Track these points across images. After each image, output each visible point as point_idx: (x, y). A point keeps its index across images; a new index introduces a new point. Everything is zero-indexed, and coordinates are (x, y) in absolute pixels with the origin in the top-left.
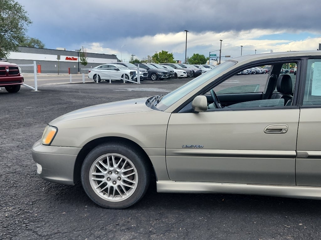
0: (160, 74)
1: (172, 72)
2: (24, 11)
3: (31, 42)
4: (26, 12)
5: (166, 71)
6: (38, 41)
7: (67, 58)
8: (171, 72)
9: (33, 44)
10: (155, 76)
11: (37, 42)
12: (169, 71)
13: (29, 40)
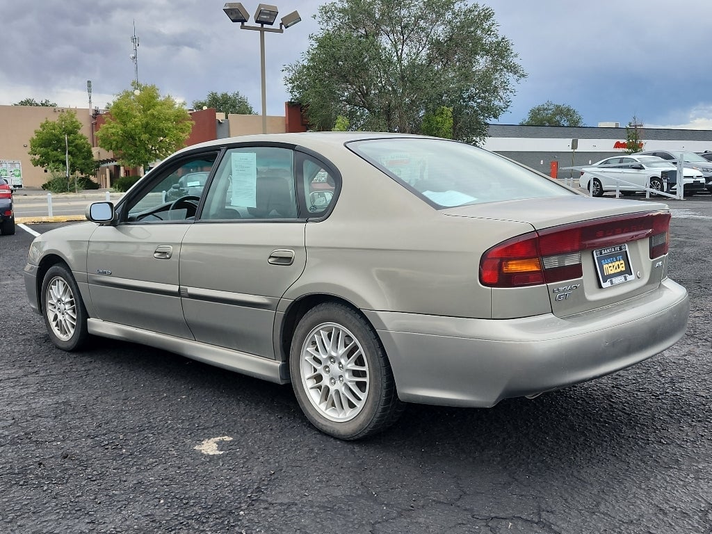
2: (513, 54)
3: (555, 115)
4: (516, 56)
6: (569, 110)
7: (618, 143)
9: (558, 118)
11: (566, 112)
13: (550, 110)
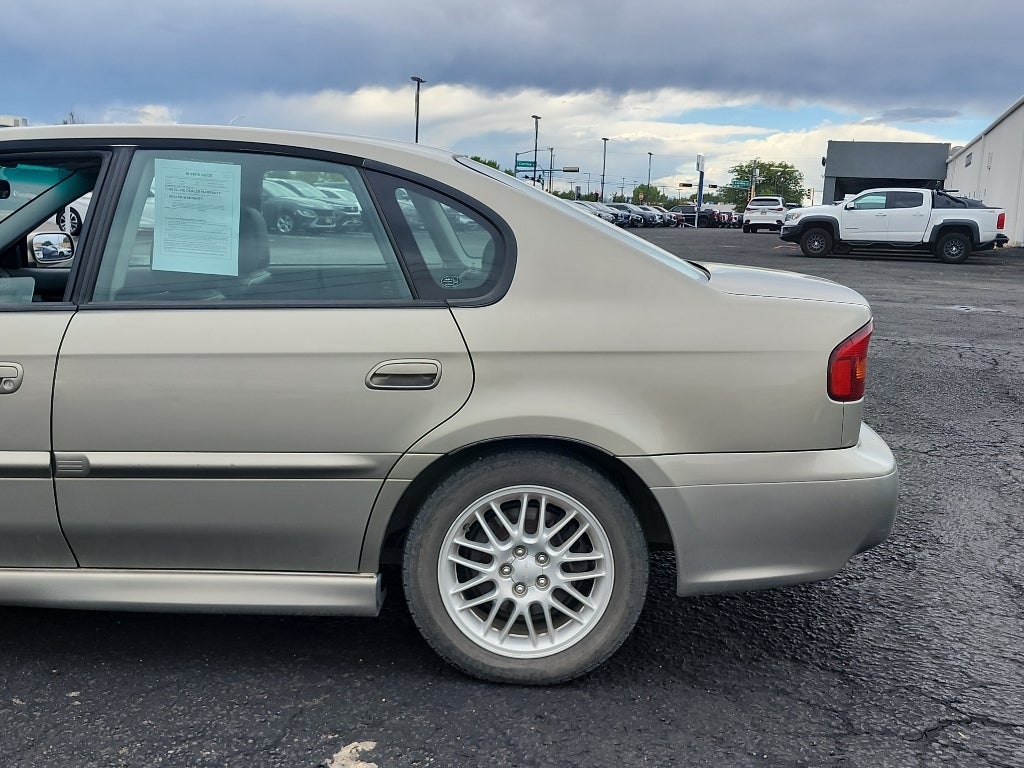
0: (306, 214)
1: (352, 211)
5: (326, 207)
8: (348, 209)
10: (288, 220)
12: (342, 207)
